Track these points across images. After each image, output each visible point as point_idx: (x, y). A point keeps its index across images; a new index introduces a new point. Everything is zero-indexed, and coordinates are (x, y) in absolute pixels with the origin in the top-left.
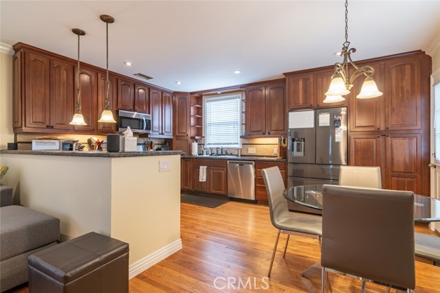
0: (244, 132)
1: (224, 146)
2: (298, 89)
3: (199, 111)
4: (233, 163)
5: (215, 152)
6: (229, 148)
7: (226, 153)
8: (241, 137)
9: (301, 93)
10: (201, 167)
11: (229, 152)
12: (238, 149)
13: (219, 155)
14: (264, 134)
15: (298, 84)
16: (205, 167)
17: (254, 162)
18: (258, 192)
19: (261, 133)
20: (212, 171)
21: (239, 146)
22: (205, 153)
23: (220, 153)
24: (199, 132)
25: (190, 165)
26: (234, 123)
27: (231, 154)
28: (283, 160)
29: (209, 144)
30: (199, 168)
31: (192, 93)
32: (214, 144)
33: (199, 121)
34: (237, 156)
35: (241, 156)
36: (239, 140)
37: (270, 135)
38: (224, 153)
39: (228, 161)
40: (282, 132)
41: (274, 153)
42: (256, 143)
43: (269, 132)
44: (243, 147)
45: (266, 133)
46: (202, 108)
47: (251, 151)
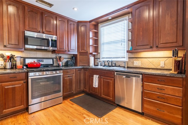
0: (130, 47)
1: (113, 60)
3: (96, 34)
4: (120, 74)
5: (107, 63)
6: (118, 61)
7: (115, 65)
8: (128, 52)
10: (95, 76)
11: (117, 64)
12: (125, 62)
13: (110, 66)
14: (151, 47)
16: (98, 76)
17: (141, 76)
18: (145, 106)
19: (148, 47)
20: (102, 79)
21: (126, 59)
22: (99, 64)
23: (110, 64)
24: (96, 49)
25: (87, 73)
26: (122, 41)
27: (119, 66)
28: (180, 76)
29: (103, 58)
30: (93, 76)
31: (90, 22)
32: (107, 58)
33: (96, 42)
34: (124, 67)
35: (128, 67)
36: (126, 55)
37: (158, 48)
38: (114, 65)
39: (116, 73)
40: (175, 44)
41: (161, 66)
42: (142, 57)
43: (157, 45)
44: (129, 60)
45: (155, 46)
46: (98, 32)
47: (137, 63)
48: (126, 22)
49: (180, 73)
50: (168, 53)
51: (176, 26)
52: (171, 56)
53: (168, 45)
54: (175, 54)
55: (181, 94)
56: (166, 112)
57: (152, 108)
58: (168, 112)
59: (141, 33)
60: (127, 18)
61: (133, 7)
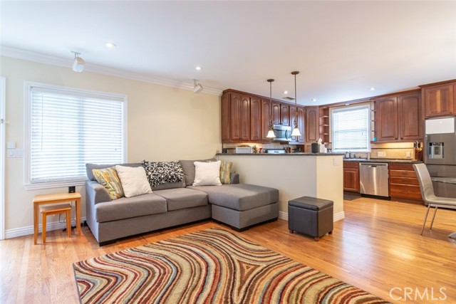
0: (373, 138)
1: (352, 151)
2: (436, 99)
3: (326, 121)
4: (365, 164)
6: (357, 153)
7: (355, 156)
8: (372, 142)
9: (439, 102)
11: (357, 156)
12: (367, 153)
14: (396, 139)
15: (436, 95)
17: (386, 164)
19: (394, 139)
21: (368, 150)
24: (327, 138)
26: (363, 130)
27: (360, 158)
29: (336, 149)
31: (320, 106)
32: (342, 149)
33: (327, 129)
34: (367, 158)
35: (371, 159)
36: (368, 145)
37: (402, 140)
38: (352, 156)
39: (360, 164)
40: (416, 138)
41: (407, 156)
42: (387, 147)
43: (402, 137)
44: (372, 151)
45: (399, 139)
46: (328, 118)
47: (382, 154)
48: (367, 110)
50: (411, 145)
51: (417, 122)
52: (413, 147)
53: (412, 138)
57: (398, 191)
59: (386, 126)
60: (369, 105)
61: (376, 100)
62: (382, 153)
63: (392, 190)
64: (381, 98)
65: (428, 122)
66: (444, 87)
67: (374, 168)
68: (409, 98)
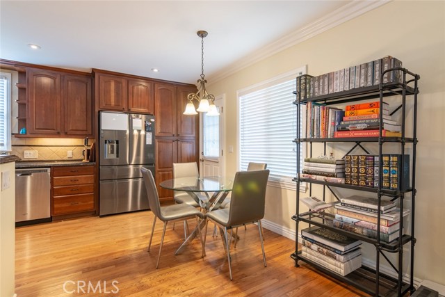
2: (110, 91)
9: (113, 94)
14: (58, 133)
15: (110, 85)
17: (49, 170)
19: (55, 132)
28: (92, 163)
36: (5, 140)
37: (67, 135)
40: (84, 133)
41: (68, 156)
42: (39, 144)
43: (66, 131)
44: (13, 149)
45: (62, 133)
47: (30, 154)
48: (5, 82)
49: (91, 161)
51: (85, 113)
52: (84, 144)
53: (78, 133)
54: (86, 143)
55: (93, 181)
56: (80, 203)
57: (65, 205)
58: (83, 202)
59: (43, 112)
60: (9, 75)
61: (27, 69)
62: (32, 152)
63: (56, 206)
64: (34, 69)
65: (105, 116)
66: (118, 80)
67: (29, 177)
68: (76, 80)
